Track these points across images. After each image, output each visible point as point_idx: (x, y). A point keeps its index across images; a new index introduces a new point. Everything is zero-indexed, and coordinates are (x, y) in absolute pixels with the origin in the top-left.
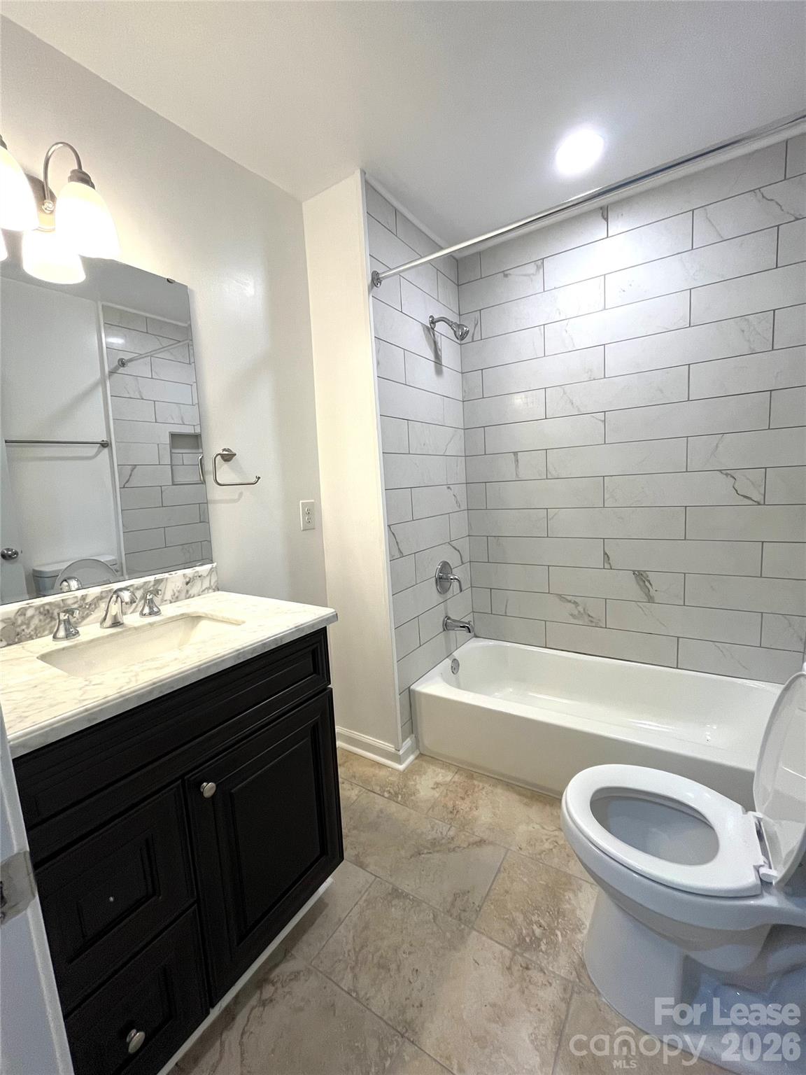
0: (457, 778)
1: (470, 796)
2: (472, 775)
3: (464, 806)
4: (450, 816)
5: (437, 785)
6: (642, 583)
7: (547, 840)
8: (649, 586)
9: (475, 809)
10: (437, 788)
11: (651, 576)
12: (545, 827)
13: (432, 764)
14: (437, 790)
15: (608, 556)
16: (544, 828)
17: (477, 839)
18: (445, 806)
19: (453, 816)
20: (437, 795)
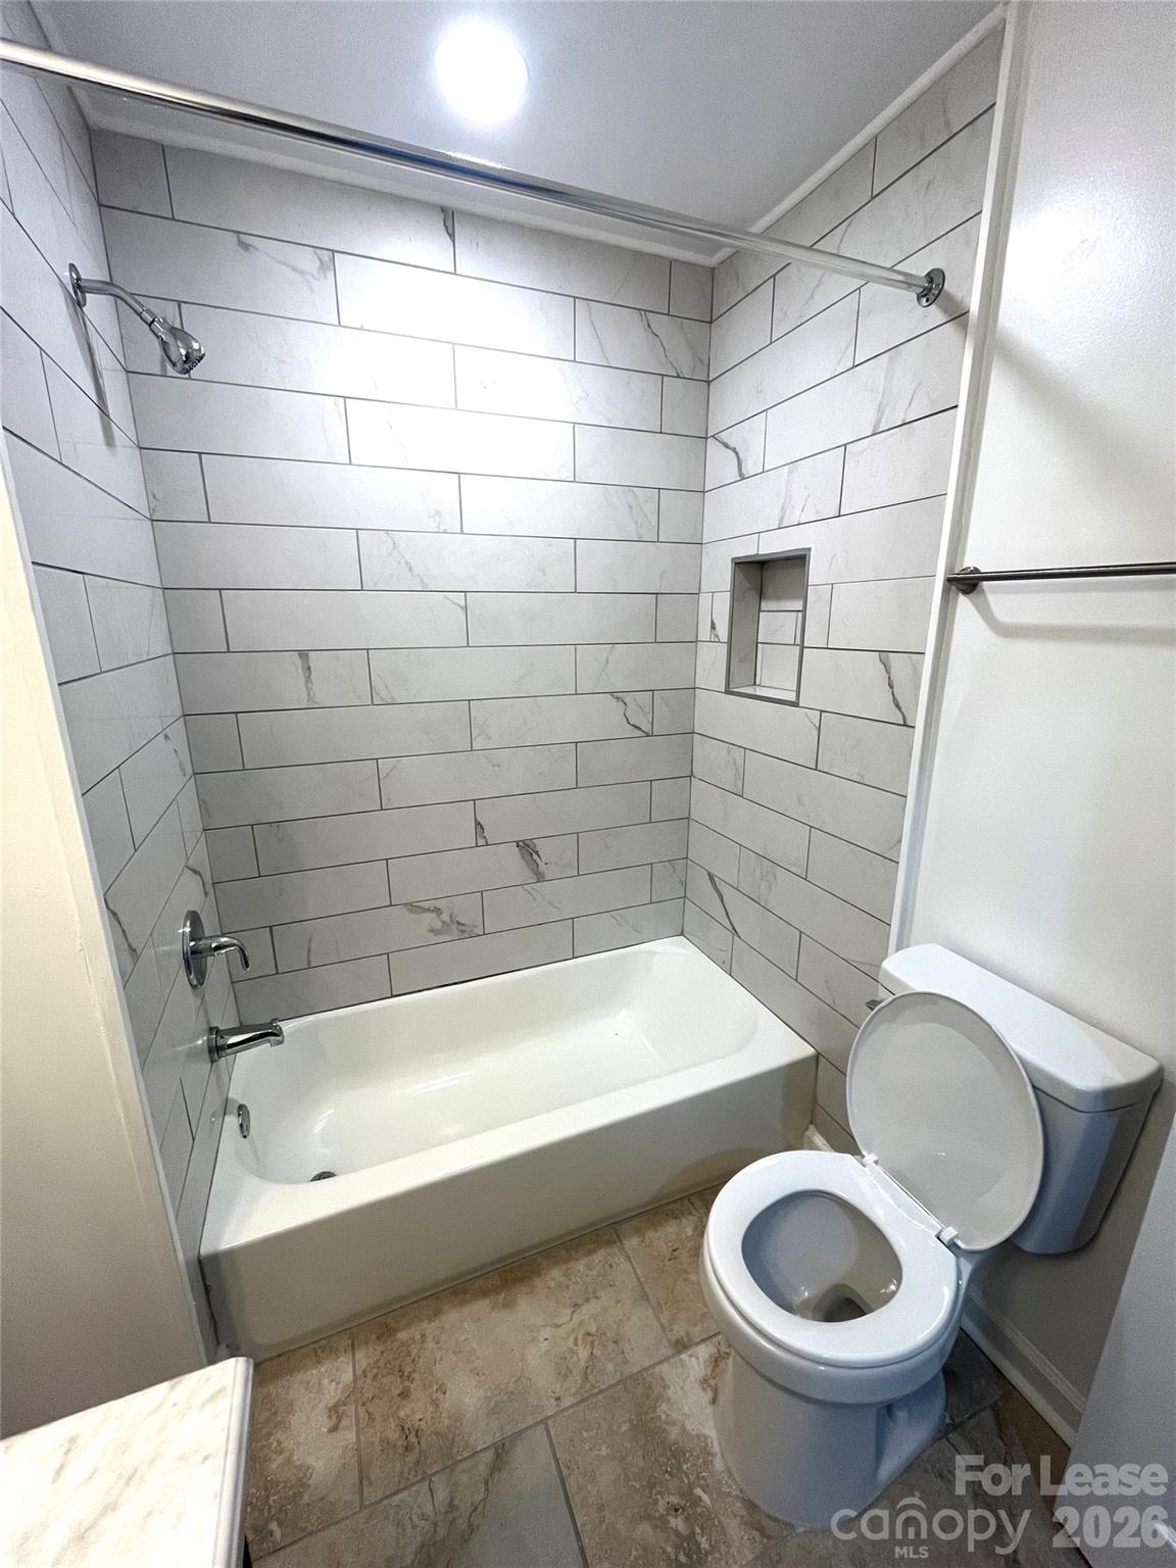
0: (363, 1358)
1: (415, 1375)
2: (386, 1325)
3: (416, 1411)
4: (411, 1458)
5: (335, 1412)
6: (529, 857)
7: (576, 1344)
8: (538, 860)
9: (441, 1396)
10: (339, 1419)
11: (540, 845)
12: (557, 1322)
13: (291, 1373)
14: (344, 1423)
15: (482, 828)
16: (558, 1326)
17: (489, 1456)
18: (387, 1445)
19: (417, 1451)
20: (352, 1436)
